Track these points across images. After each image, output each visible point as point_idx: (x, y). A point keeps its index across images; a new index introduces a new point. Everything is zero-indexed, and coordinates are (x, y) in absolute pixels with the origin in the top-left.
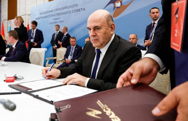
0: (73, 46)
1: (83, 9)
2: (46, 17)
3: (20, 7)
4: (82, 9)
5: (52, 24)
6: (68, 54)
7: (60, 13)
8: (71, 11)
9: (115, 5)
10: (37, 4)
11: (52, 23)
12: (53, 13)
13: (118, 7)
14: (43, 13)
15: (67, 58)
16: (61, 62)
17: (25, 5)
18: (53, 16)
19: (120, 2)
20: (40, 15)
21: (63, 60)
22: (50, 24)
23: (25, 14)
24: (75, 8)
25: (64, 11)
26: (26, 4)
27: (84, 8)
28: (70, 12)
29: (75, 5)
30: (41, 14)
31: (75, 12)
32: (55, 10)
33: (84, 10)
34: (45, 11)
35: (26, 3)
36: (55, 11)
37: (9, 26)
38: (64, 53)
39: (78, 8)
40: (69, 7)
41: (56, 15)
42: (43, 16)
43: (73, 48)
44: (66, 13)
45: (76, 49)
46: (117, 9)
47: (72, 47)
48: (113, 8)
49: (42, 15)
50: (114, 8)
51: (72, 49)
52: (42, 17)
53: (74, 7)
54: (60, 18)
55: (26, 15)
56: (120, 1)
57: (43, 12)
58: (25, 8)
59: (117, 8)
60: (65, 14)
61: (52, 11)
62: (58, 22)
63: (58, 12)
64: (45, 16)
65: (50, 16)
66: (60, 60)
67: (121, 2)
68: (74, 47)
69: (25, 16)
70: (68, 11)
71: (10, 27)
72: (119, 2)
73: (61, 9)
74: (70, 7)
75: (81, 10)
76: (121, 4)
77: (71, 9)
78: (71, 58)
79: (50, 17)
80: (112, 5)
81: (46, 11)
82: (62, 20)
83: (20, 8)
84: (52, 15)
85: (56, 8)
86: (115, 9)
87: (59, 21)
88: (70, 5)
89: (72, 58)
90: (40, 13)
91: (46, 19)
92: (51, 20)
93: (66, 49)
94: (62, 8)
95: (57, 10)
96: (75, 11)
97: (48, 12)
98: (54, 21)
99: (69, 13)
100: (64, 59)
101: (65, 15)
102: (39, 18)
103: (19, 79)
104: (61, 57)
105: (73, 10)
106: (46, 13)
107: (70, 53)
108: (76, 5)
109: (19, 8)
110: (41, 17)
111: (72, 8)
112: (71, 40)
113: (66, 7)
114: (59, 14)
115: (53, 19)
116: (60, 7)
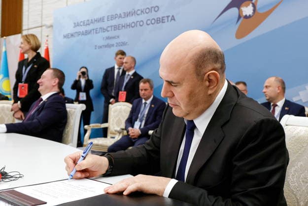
0: (146, 99)
1: (170, 18)
2: (87, 33)
3: (29, 8)
4: (168, 17)
5: (101, 49)
6: (134, 118)
7: (119, 25)
8: (145, 22)
9: (242, 12)
12: (104, 25)
13: (248, 15)
14: (82, 24)
15: (133, 127)
16: (118, 134)
17: (42, 5)
18: (104, 30)
19: (251, 5)
20: (74, 27)
21: (123, 129)
22: (98, 50)
23: (39, 24)
24: (154, 15)
25: (130, 20)
26: (42, 2)
27: (173, 16)
28: (140, 24)
29: (153, 9)
30: (77, 25)
32: (108, 18)
33: (173, 21)
34: (86, 19)
36: (108, 20)
37: (4, 50)
38: (126, 115)
39: (160, 15)
40: (139, 12)
41: (109, 29)
42: (81, 31)
43: (145, 103)
44: (133, 25)
45: (153, 106)
46: (245, 19)
47: (144, 101)
48: (236, 19)
49: (78, 27)
50: (240, 17)
51: (143, 105)
52: (79, 33)
53: (151, 12)
54: (118, 37)
55: (44, 27)
56: (253, 4)
57: (81, 22)
58: (42, 11)
59: (246, 17)
60: (131, 28)
61: (101, 20)
62: (115, 45)
63: (114, 22)
64: (86, 31)
65: (96, 31)
66: (116, 131)
67: (254, 6)
68: (149, 102)
69: (40, 29)
70: (137, 22)
71: (6, 52)
72: (249, 5)
73: (123, 16)
74: (142, 12)
75: (166, 19)
76: (254, 10)
77: (143, 17)
78: (140, 126)
79: (96, 33)
80: (234, 11)
81: (88, 20)
82: (123, 41)
83: (30, 10)
84: (101, 28)
85: (110, 14)
86: (242, 19)
87: (117, 43)
88: (143, 8)
89: (142, 127)
90: (75, 23)
91: (89, 36)
92: (99, 39)
93: (130, 106)
94: (124, 13)
95: (113, 17)
96: (153, 21)
97: (92, 22)
98: (105, 42)
100: (126, 129)
101: (129, 30)
102: (72, 35)
103: (12, 177)
104: (118, 123)
105: (149, 20)
106: (89, 24)
107: (139, 115)
108: (156, 9)
110: (76, 33)
111: (146, 15)
112: (142, 85)
113: (134, 13)
114: (116, 28)
115: (104, 38)
116: (118, 12)
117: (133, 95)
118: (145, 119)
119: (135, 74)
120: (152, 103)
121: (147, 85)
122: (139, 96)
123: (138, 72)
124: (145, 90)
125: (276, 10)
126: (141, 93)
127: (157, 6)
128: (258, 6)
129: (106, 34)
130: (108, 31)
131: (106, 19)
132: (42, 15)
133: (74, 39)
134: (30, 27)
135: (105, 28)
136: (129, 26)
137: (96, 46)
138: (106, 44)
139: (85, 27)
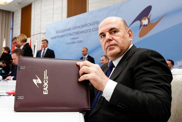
2: (62, 36)
3: (34, 24)
5: (69, 45)
7: (79, 32)
8: (92, 30)
9: (142, 23)
10: (54, 21)
11: (69, 43)
13: (145, 24)
17: (41, 22)
18: (71, 34)
19: (147, 19)
22: (68, 45)
23: (39, 33)
24: (96, 26)
25: (84, 29)
26: (41, 21)
28: (89, 31)
29: (96, 23)
30: (57, 32)
31: (96, 31)
32: (73, 28)
34: (62, 29)
35: (42, 20)
36: (73, 29)
40: (89, 25)
41: (74, 34)
42: (60, 35)
44: (86, 31)
46: (144, 27)
48: (139, 27)
49: (58, 33)
50: (141, 26)
52: (58, 37)
53: (95, 24)
54: (78, 38)
55: (41, 34)
56: (148, 18)
57: (60, 31)
58: (40, 26)
59: (144, 26)
60: (85, 33)
61: (70, 29)
62: (77, 42)
63: (76, 30)
64: (62, 35)
65: (67, 35)
67: (149, 19)
69: (39, 35)
70: (88, 30)
72: (146, 19)
73: (80, 27)
74: (90, 24)
76: (149, 22)
79: (67, 36)
80: (138, 22)
81: (63, 30)
82: (80, 40)
84: (69, 34)
85: (74, 26)
86: (142, 27)
87: (78, 41)
88: (91, 22)
90: (56, 31)
91: (63, 38)
92: (68, 39)
94: (81, 25)
95: (75, 28)
96: (96, 29)
97: (65, 31)
98: (72, 41)
99: (89, 32)
101: (84, 34)
102: (55, 38)
105: (94, 29)
106: (63, 32)
109: (34, 26)
110: (57, 36)
111: (92, 26)
113: (86, 25)
114: (77, 33)
115: (71, 39)
116: (78, 25)
127: (98, 22)
129: (72, 37)
130: (73, 35)
131: (72, 28)
132: (40, 27)
133: (56, 40)
134: (35, 34)
135: (72, 33)
136: (83, 32)
137: (67, 43)
138: (72, 42)
139: (61, 33)
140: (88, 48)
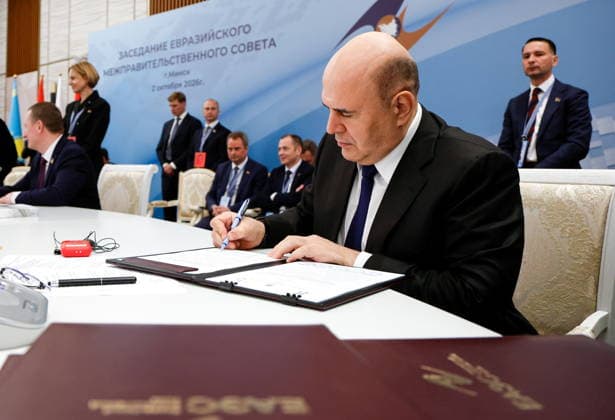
0: (237, 163)
1: (268, 43)
2: (140, 67)
3: (49, 32)
4: (265, 41)
5: (160, 92)
6: (219, 191)
7: (189, 54)
8: (229, 50)
10: (110, 24)
11: (161, 88)
12: (167, 54)
14: (132, 53)
15: (218, 204)
16: (195, 216)
17: (69, 27)
18: (166, 62)
19: (394, 21)
20: (120, 59)
21: (202, 208)
22: (156, 92)
23: (65, 57)
24: (243, 38)
25: (205, 46)
26: (70, 22)
27: (272, 40)
28: (223, 51)
29: (241, 29)
30: (124, 55)
31: (241, 52)
32: (172, 44)
33: (272, 47)
34: (138, 47)
35: (72, 19)
36: (172, 48)
37: (14, 95)
38: (207, 188)
39: (252, 38)
40: (220, 35)
41: (174, 60)
42: (131, 64)
43: (237, 169)
44: (211, 54)
45: (248, 172)
47: (234, 166)
49: (126, 59)
51: (233, 172)
52: (127, 68)
53: (239, 34)
54: (188, 72)
56: (397, 19)
57: (131, 50)
58: (69, 37)
60: (208, 59)
61: (162, 47)
62: (184, 84)
63: (182, 50)
64: (139, 65)
65: (154, 64)
66: (192, 210)
67: (399, 22)
68: (241, 166)
70: (217, 49)
71: (16, 98)
72: (391, 21)
73: (195, 41)
74: (225, 34)
75: (262, 44)
76: (399, 29)
77: (227, 42)
78: (230, 202)
79: (154, 67)
81: (142, 48)
82: (196, 78)
83: (52, 35)
84: (161, 60)
85: (175, 38)
87: (186, 82)
88: (226, 27)
89: (232, 204)
90: (121, 53)
91: (142, 72)
92: (158, 76)
94: (197, 36)
95: (179, 43)
96: (242, 48)
97: (147, 51)
98: (168, 81)
99: (223, 55)
100: (207, 207)
101: (206, 61)
102: (117, 71)
104: (194, 200)
105: (235, 46)
106: (143, 54)
107: (228, 187)
108: (246, 29)
109: (48, 37)
110: (124, 67)
111: (231, 38)
112: (230, 141)
113: (212, 36)
114: (185, 58)
115: (166, 75)
116: (188, 34)
117: (217, 157)
118: (236, 192)
119: (219, 127)
120: (246, 168)
121: (239, 142)
122: (226, 159)
123: (224, 124)
124: (237, 149)
125: (435, 27)
126: (231, 153)
127: (248, 26)
128: (405, 23)
129: (170, 68)
130: (173, 64)
131: (168, 45)
132: (69, 41)
133: (119, 78)
134: (52, 60)
135: (168, 59)
136: (204, 55)
137: (154, 86)
138: (170, 83)
139: (136, 58)
140: (219, 101)
